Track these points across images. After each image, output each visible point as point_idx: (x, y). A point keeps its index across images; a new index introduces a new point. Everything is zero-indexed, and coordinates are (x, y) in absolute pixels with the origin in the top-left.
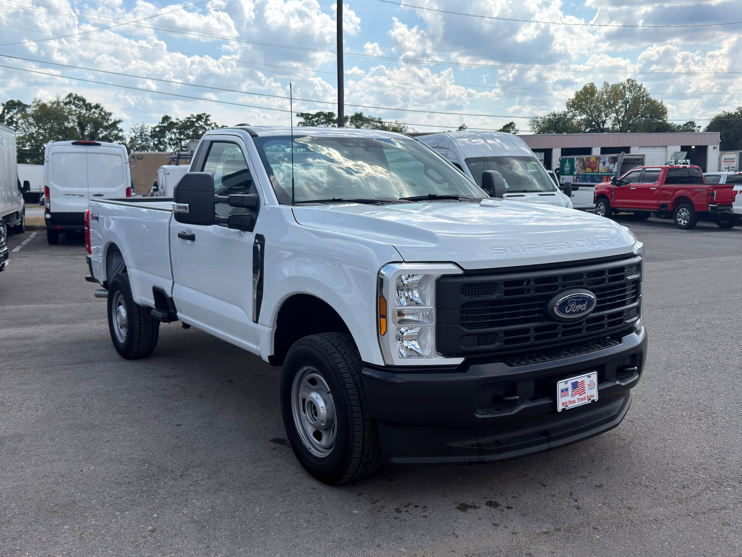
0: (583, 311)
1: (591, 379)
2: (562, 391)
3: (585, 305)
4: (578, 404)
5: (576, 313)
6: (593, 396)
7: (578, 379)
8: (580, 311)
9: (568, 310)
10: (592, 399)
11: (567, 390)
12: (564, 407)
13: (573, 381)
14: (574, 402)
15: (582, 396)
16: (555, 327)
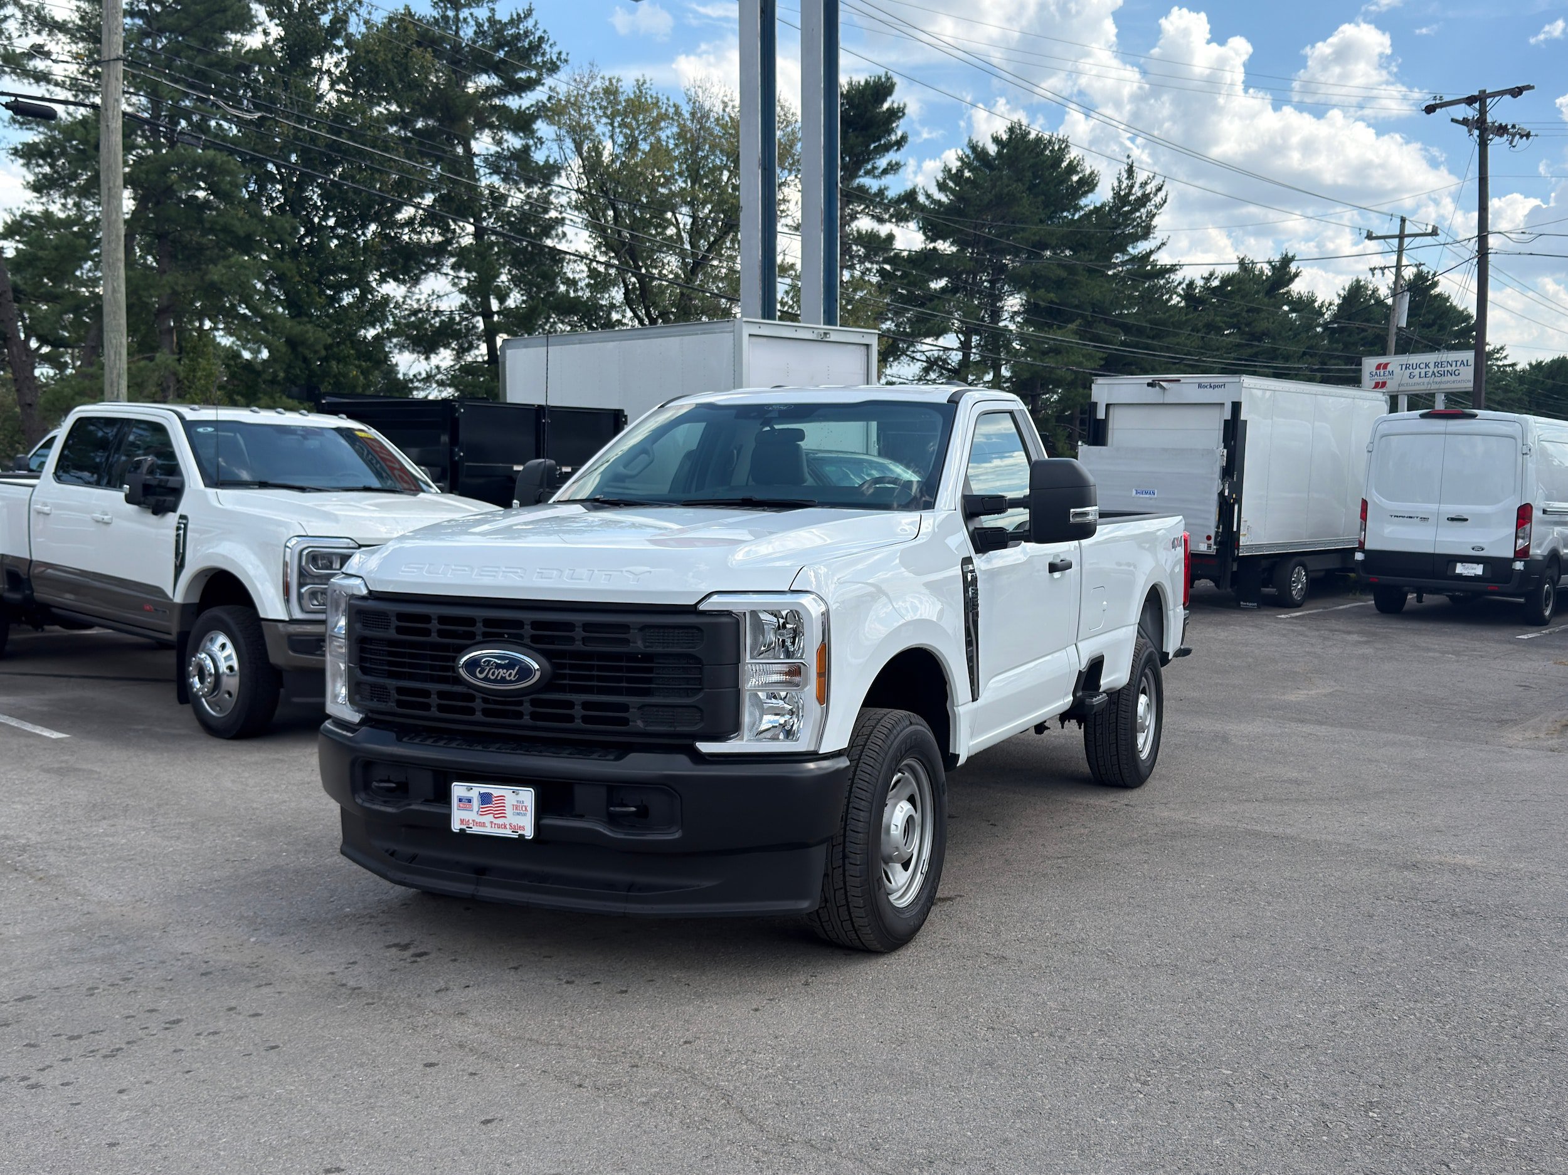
0: (511, 682)
1: (520, 798)
2: (460, 800)
3: (514, 673)
4: (489, 830)
5: (495, 681)
6: (523, 828)
7: (495, 790)
8: (503, 680)
9: (481, 672)
10: (520, 832)
11: (470, 801)
12: (464, 827)
13: (483, 791)
14: (483, 825)
15: (500, 821)
16: (472, 698)
